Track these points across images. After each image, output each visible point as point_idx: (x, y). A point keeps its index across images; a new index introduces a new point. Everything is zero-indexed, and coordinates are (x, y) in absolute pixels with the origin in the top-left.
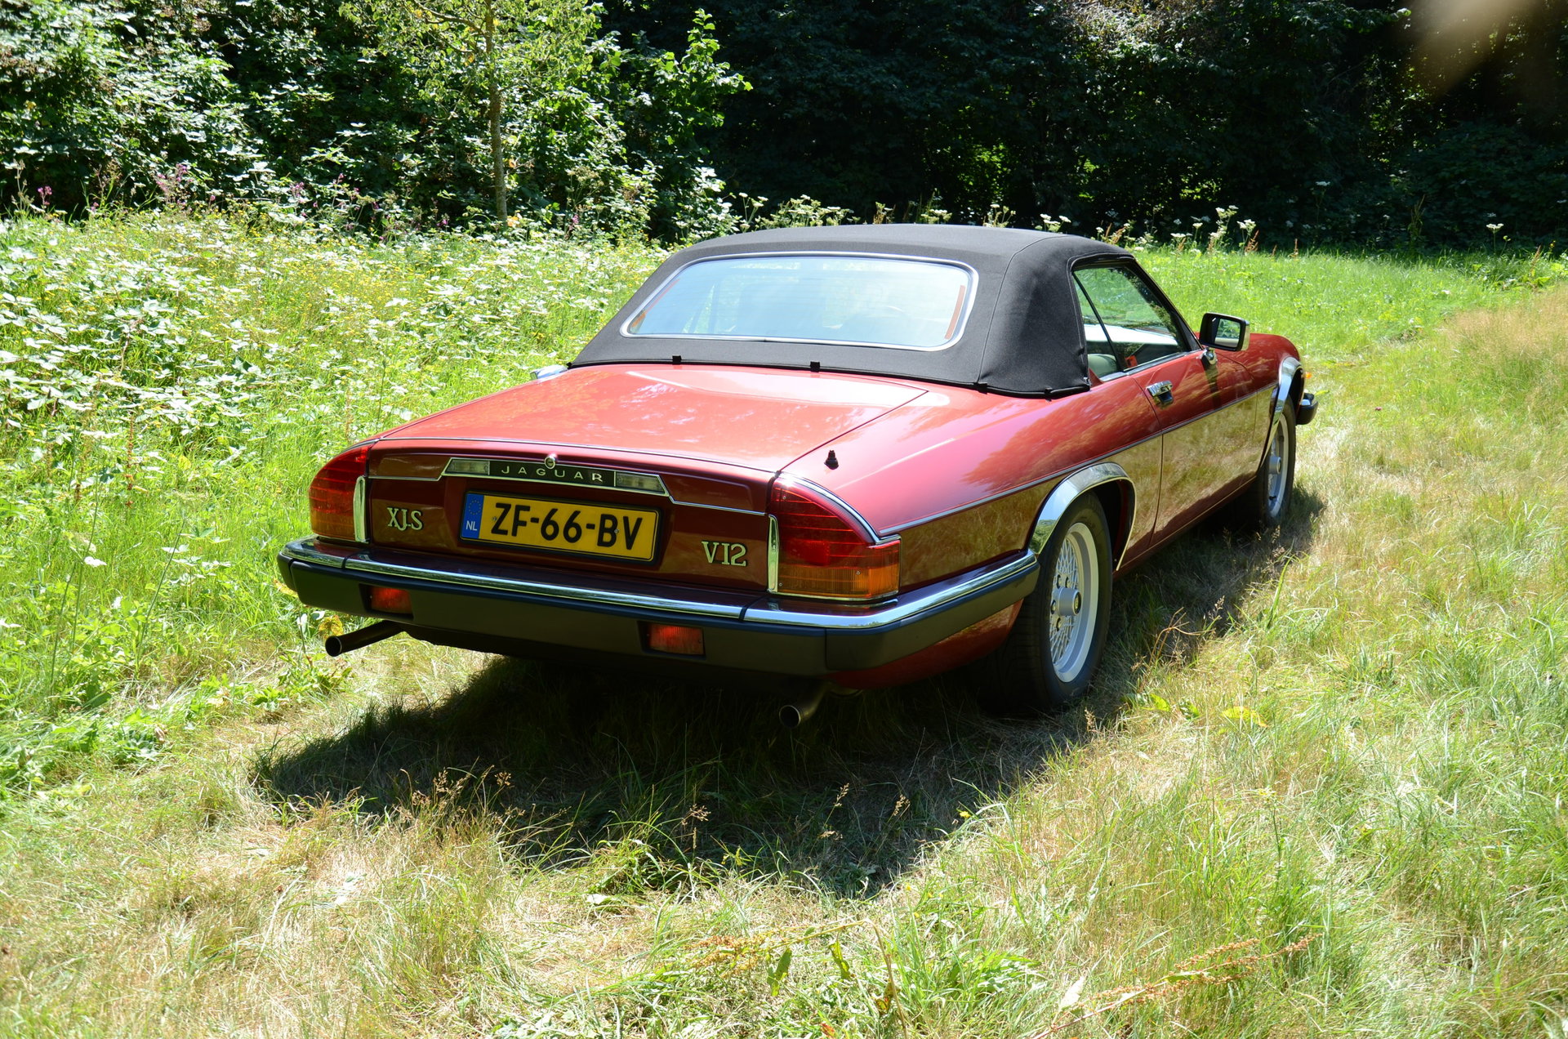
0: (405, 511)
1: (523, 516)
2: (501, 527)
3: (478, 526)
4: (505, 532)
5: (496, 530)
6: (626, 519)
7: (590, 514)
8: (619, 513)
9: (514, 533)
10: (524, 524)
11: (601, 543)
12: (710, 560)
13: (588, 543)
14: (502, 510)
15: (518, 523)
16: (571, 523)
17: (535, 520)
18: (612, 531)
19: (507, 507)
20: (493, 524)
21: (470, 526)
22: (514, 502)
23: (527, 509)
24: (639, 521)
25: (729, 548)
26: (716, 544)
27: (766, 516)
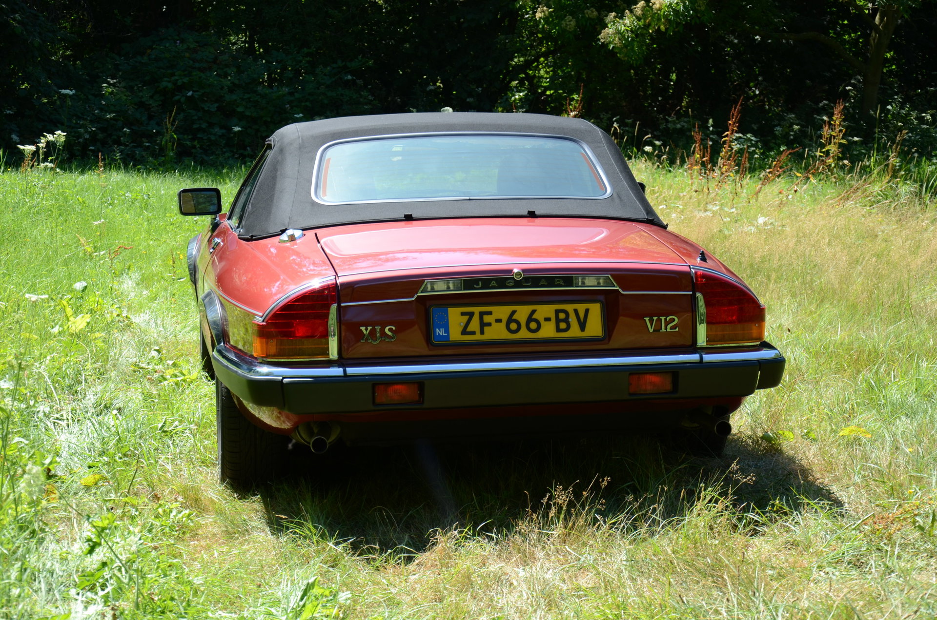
0: (378, 328)
1: (487, 319)
2: (469, 329)
3: (447, 331)
4: (473, 333)
5: (464, 332)
6: (576, 311)
7: (545, 311)
8: (570, 308)
9: (482, 332)
10: (489, 324)
11: (558, 330)
12: (651, 330)
13: (548, 331)
14: (466, 318)
15: (483, 325)
16: (530, 319)
17: (499, 321)
18: (566, 320)
19: (471, 315)
20: (461, 329)
21: (440, 332)
22: (477, 310)
23: (490, 313)
24: (587, 311)
25: (666, 320)
26: (655, 318)
27: (694, 294)
